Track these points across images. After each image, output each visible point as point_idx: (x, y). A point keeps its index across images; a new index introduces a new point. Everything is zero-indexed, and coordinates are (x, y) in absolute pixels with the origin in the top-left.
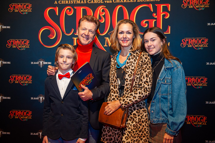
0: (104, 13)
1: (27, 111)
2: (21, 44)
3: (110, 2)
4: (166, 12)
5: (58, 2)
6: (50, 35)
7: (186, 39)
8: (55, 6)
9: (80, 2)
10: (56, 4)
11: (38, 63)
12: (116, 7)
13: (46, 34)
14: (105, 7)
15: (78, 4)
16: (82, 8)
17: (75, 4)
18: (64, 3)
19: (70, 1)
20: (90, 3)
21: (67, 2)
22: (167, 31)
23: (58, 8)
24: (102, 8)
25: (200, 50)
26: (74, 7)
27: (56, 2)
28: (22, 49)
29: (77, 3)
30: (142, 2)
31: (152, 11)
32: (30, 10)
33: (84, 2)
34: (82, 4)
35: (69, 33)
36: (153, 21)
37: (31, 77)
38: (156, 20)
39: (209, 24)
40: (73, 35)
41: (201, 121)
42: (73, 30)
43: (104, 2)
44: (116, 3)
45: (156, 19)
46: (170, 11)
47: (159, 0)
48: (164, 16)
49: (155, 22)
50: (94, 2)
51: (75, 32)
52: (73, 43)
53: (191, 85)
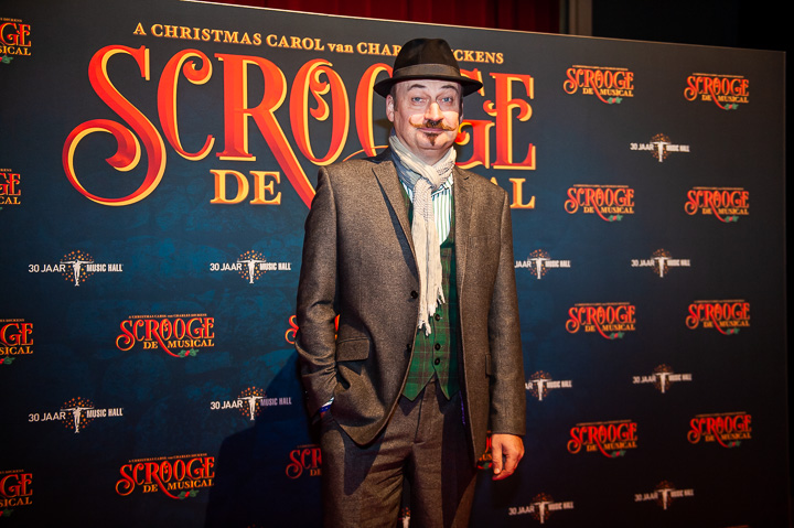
0: (328, 86)
1: (10, 474)
3: (347, 50)
4: (522, 101)
5: (147, 29)
6: (117, 157)
7: (578, 188)
8: (137, 42)
9: (240, 39)
10: (139, 36)
11: (61, 268)
12: (369, 70)
13: (99, 151)
14: (331, 65)
15: (228, 44)
16: (245, 62)
17: (217, 43)
18: (175, 35)
19: (197, 30)
20: (277, 48)
21: (186, 33)
22: (526, 162)
23: (147, 51)
24: (318, 68)
25: (616, 221)
26: (216, 55)
27: (140, 29)
29: (225, 40)
31: (482, 94)
32: (22, 49)
33: (251, 39)
34: (245, 45)
35: (196, 153)
36: (484, 127)
37: (27, 330)
38: (493, 124)
39: (634, 146)
40: (213, 161)
41: (623, 439)
42: (213, 140)
43: (327, 48)
44: (367, 55)
45: (493, 119)
46: (532, 97)
47: (502, 61)
48: (516, 112)
49: (492, 130)
50: (290, 42)
51: (218, 148)
52: (212, 192)
53: (596, 328)
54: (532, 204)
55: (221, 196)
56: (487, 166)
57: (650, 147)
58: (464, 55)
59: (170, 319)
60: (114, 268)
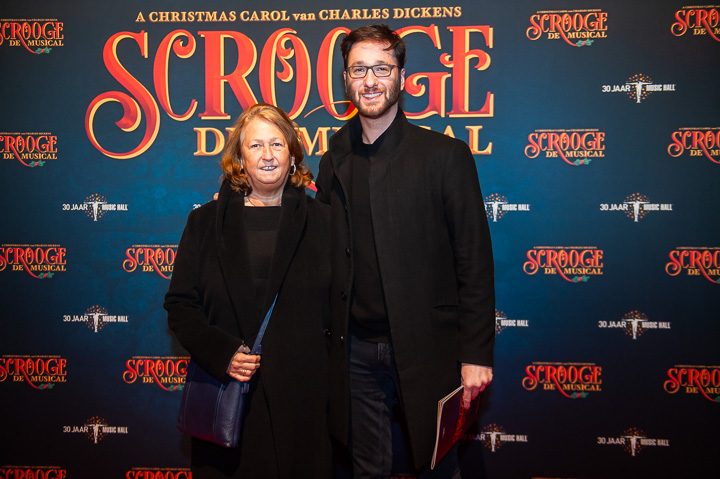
0: (292, 52)
1: (52, 358)
2: (31, 147)
3: (310, 18)
4: (481, 52)
5: (146, 17)
6: (124, 120)
7: (539, 134)
8: (137, 28)
9: (218, 18)
10: (140, 23)
11: (84, 207)
12: (329, 34)
13: (111, 116)
14: (295, 32)
15: (209, 22)
16: (222, 37)
17: (200, 22)
18: (167, 19)
19: (184, 13)
20: (248, 22)
21: (175, 16)
22: (483, 109)
23: (146, 34)
24: (284, 36)
25: (583, 165)
26: (199, 33)
27: (141, 18)
28: (33, 164)
29: (207, 20)
30: (407, 19)
31: (439, 48)
32: (58, 41)
33: (228, 16)
34: (223, 22)
35: (182, 115)
36: (440, 78)
37: (62, 253)
38: (449, 75)
39: (607, 89)
40: (196, 121)
41: (585, 381)
42: (196, 103)
43: (292, 18)
44: (328, 20)
45: (450, 70)
46: (491, 47)
47: (460, 14)
48: (474, 62)
49: (449, 82)
50: (260, 16)
51: (201, 110)
52: (195, 146)
53: (557, 271)
54: (489, 150)
55: (202, 150)
56: (443, 115)
57: (626, 88)
58: (421, 12)
59: (163, 249)
60: (122, 207)
